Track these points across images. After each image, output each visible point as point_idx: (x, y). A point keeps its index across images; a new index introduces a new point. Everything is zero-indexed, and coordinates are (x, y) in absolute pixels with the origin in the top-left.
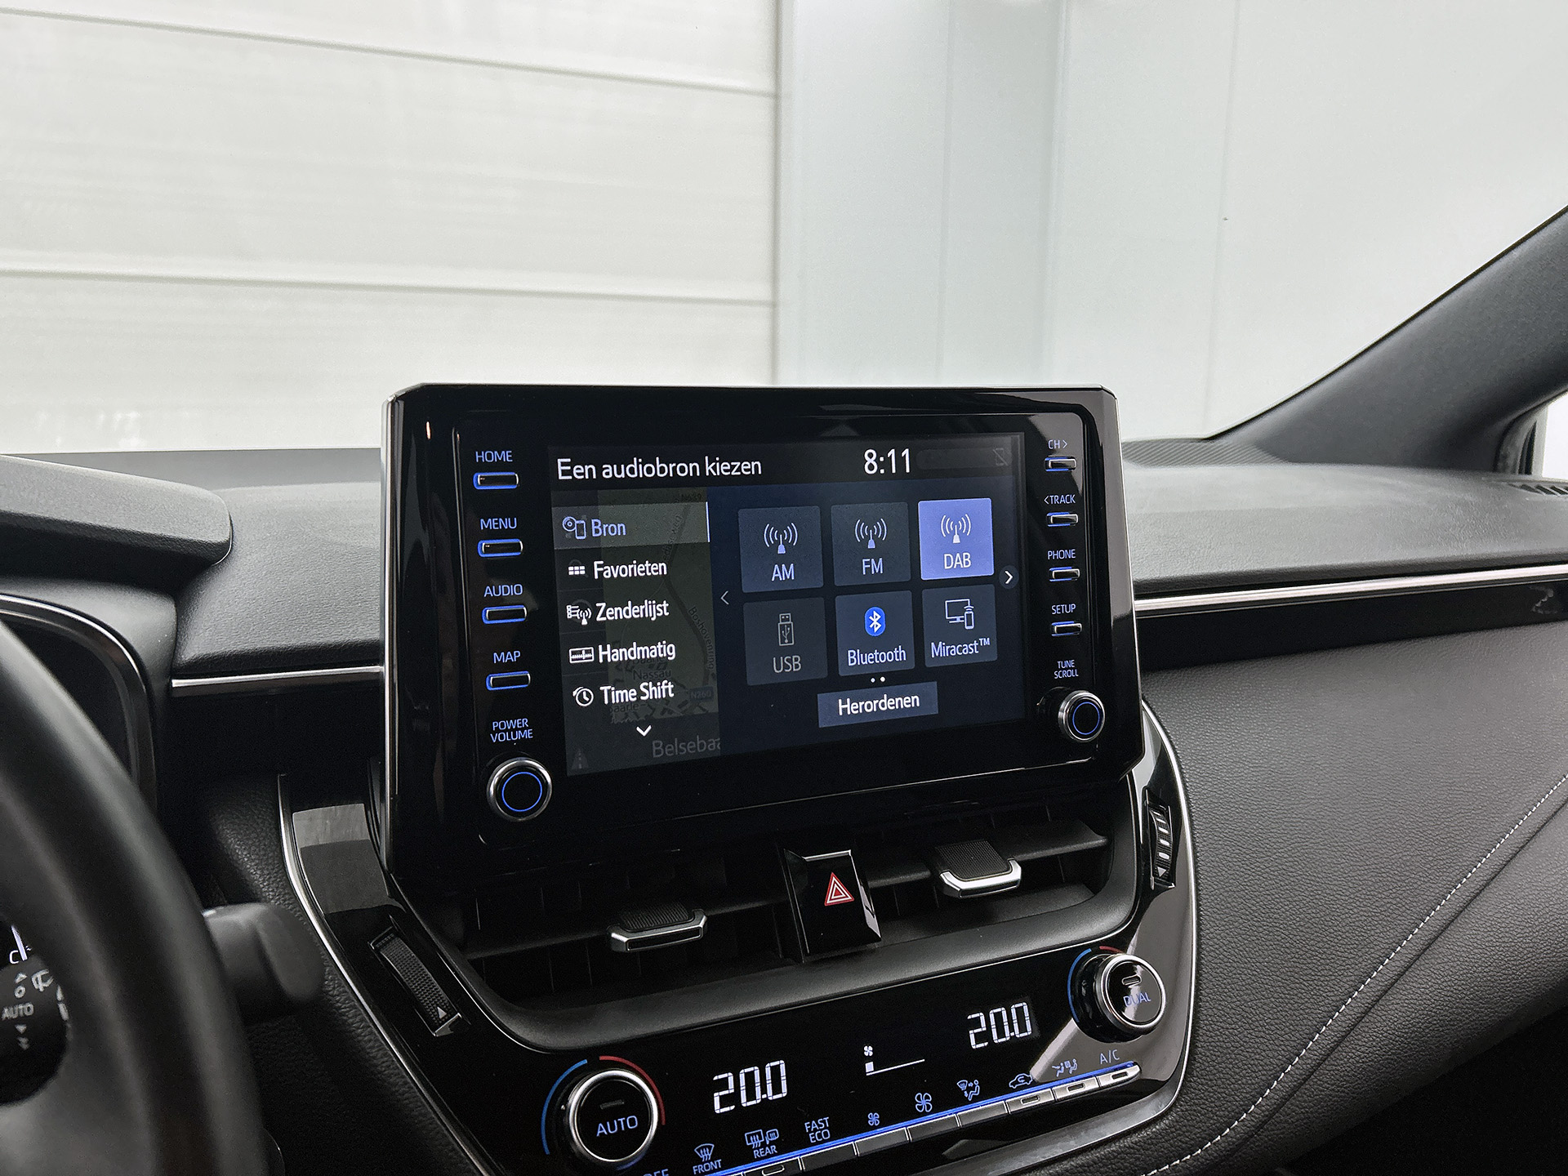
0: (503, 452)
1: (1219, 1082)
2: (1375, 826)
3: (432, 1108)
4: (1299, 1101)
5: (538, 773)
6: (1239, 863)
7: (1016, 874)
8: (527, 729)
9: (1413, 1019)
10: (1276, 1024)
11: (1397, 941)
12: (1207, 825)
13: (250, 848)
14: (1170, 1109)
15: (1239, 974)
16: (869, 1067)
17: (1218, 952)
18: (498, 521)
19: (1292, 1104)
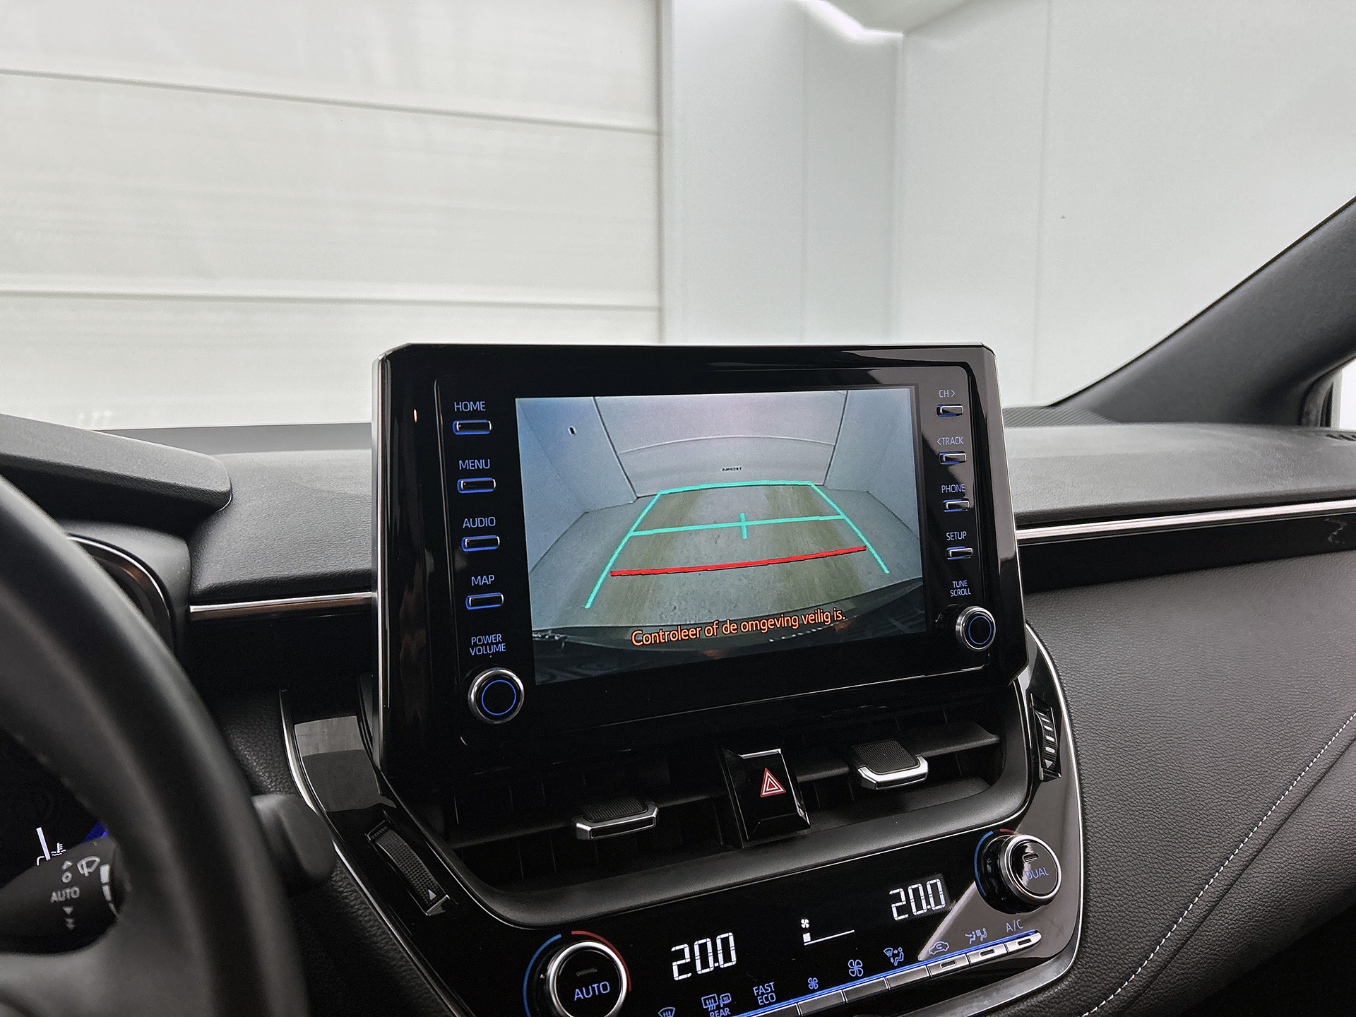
0: (478, 403)
1: (1110, 947)
2: (1228, 723)
3: (426, 978)
4: (1179, 963)
5: (511, 680)
6: (1114, 756)
7: (923, 768)
8: (501, 643)
9: (1271, 890)
10: (1156, 895)
11: (1254, 822)
12: (1084, 724)
13: (258, 754)
14: (1069, 972)
15: (1121, 852)
16: (807, 937)
17: (1101, 833)
18: (474, 462)
19: (1173, 967)
